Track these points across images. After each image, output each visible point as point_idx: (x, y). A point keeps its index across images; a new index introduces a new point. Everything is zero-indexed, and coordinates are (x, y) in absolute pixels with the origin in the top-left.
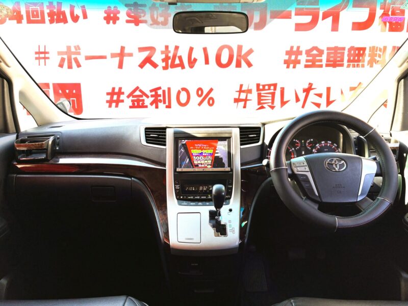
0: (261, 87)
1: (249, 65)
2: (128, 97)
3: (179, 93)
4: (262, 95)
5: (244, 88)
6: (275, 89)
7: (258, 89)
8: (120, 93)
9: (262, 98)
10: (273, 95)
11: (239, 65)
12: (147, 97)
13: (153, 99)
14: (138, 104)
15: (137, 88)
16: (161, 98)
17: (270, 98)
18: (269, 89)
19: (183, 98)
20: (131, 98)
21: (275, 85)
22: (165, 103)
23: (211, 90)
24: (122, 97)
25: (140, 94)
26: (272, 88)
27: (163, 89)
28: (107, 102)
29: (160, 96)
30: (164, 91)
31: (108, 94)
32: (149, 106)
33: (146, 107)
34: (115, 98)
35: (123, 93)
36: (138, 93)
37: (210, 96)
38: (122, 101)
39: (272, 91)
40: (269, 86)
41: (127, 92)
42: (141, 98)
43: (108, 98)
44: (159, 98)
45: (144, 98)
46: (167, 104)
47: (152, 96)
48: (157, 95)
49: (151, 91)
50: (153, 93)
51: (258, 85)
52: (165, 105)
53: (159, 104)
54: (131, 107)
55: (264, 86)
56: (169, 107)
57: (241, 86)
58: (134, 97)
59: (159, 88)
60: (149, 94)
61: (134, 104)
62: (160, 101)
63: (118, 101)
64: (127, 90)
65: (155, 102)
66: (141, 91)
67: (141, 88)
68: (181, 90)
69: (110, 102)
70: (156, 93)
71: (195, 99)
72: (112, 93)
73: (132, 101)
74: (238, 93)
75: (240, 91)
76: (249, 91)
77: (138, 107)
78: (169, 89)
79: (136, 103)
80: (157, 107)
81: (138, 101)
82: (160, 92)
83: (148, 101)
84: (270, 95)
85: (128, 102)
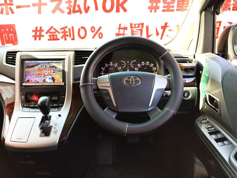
0: (133, 26)
1: (125, 10)
2: (47, 33)
3: (79, 30)
4: (134, 31)
5: (121, 27)
6: (142, 27)
7: (131, 27)
8: (41, 30)
9: (134, 33)
10: (141, 30)
11: (118, 11)
12: (59, 33)
13: (63, 34)
14: (53, 38)
15: (52, 27)
16: (68, 34)
17: (140, 33)
18: (139, 27)
19: (82, 33)
20: (48, 34)
21: (142, 24)
22: (70, 37)
23: (100, 28)
24: (43, 33)
25: (54, 31)
26: (141, 26)
27: (69, 27)
28: (33, 36)
29: (67, 32)
30: (69, 29)
31: (33, 31)
32: (61, 39)
33: (59, 39)
34: (38, 34)
35: (43, 31)
36: (52, 30)
37: (100, 32)
38: (43, 36)
39: (141, 28)
40: (139, 25)
41: (45, 31)
42: (55, 34)
43: (34, 34)
44: (67, 34)
45: (57, 33)
46: (72, 37)
47: (62, 32)
48: (65, 32)
49: (61, 29)
50: (63, 30)
51: (131, 24)
52: (71, 38)
53: (67, 37)
54: (49, 40)
55: (135, 25)
56: (73, 39)
57: (120, 25)
58: (50, 33)
59: (66, 27)
60: (60, 31)
61: (50, 38)
62: (68, 36)
63: (40, 36)
64: (45, 29)
65: (65, 37)
66: (54, 29)
67: (54, 27)
68: (80, 28)
69: (35, 37)
70: (65, 30)
71: (90, 34)
72: (36, 31)
73: (50, 36)
74: (118, 30)
75: (120, 28)
76: (125, 28)
77: (54, 39)
78: (73, 28)
79: (52, 37)
80: (65, 39)
81: (53, 36)
82: (67, 30)
83: (59, 36)
84: (140, 31)
85: (47, 36)
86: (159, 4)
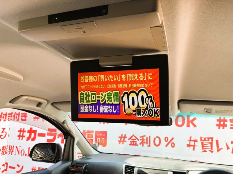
0: (203, 139)
1: (195, 126)
2: (129, 139)
4: (204, 143)
5: (192, 139)
6: (212, 140)
7: (201, 140)
8: (125, 137)
9: (204, 145)
10: (211, 144)
11: (188, 126)
12: (138, 140)
13: (141, 141)
15: (133, 135)
16: (145, 141)
17: (210, 146)
18: (208, 140)
19: (157, 142)
20: (130, 140)
21: (212, 138)
22: (147, 144)
23: (173, 139)
24: (126, 139)
25: (135, 138)
26: (210, 140)
27: (146, 136)
28: (119, 141)
29: (145, 140)
30: (147, 138)
31: (119, 137)
32: (139, 145)
33: (137, 145)
34: (122, 139)
35: (126, 137)
36: (134, 138)
37: (172, 142)
38: (126, 141)
39: (211, 142)
40: (209, 138)
41: (128, 137)
42: (135, 141)
43: (119, 139)
44: (144, 141)
45: (137, 140)
46: (148, 144)
47: (141, 140)
48: (143, 140)
49: (140, 137)
50: (141, 138)
51: (201, 138)
52: (147, 145)
53: (144, 144)
54: (130, 145)
55: (205, 138)
56: (149, 146)
57: (191, 138)
58: (131, 139)
59: (145, 136)
60: (139, 138)
61: (131, 143)
62: (145, 143)
63: (124, 141)
64: (128, 136)
65: (142, 143)
66: (135, 137)
67: (135, 135)
68: (156, 138)
69: (120, 141)
70: (143, 138)
71: (164, 143)
72: (121, 137)
73: (131, 142)
74: (189, 141)
75: (190, 140)
76: (196, 141)
77: (133, 145)
78: (150, 137)
79: (132, 143)
80: (143, 146)
81: (134, 142)
82: (145, 138)
83: (138, 142)
84: (210, 144)
85: (129, 142)
86: (226, 123)
